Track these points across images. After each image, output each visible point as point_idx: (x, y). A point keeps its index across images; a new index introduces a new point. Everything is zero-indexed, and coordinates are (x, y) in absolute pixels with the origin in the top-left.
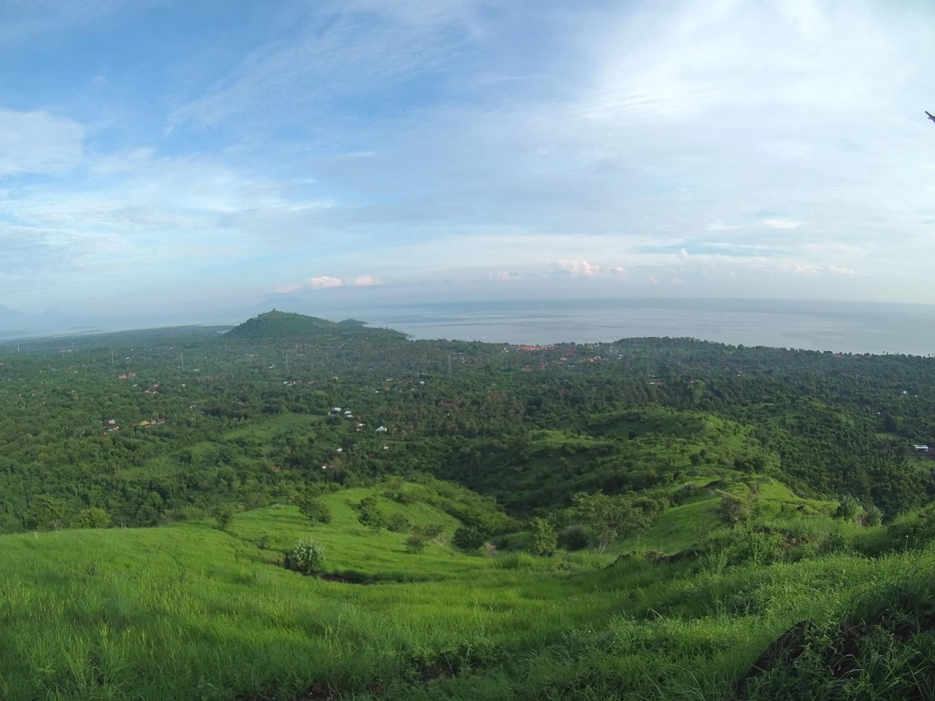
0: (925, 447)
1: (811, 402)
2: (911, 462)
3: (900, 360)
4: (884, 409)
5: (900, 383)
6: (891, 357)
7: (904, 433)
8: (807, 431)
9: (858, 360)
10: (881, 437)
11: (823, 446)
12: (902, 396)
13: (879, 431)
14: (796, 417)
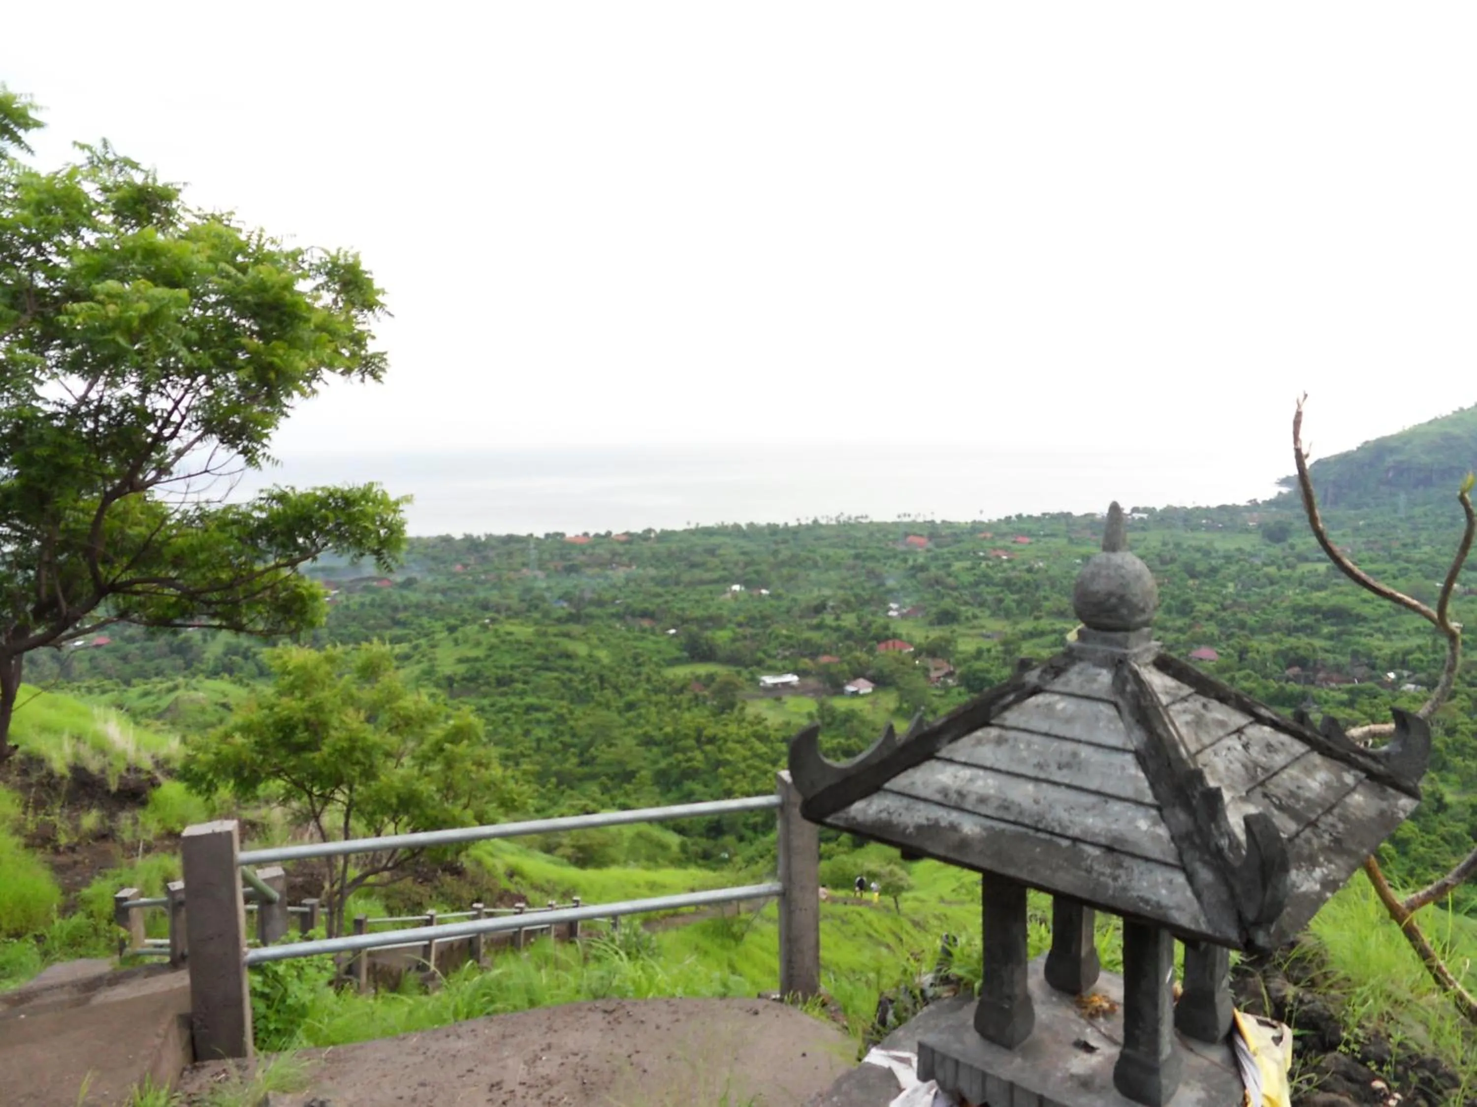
0: (792, 679)
1: (497, 626)
2: (757, 708)
3: (729, 534)
4: (685, 621)
5: (726, 573)
6: (708, 532)
7: (733, 660)
8: (488, 684)
9: (629, 542)
10: (682, 672)
11: (530, 708)
12: (729, 596)
13: (675, 662)
14: (460, 661)
